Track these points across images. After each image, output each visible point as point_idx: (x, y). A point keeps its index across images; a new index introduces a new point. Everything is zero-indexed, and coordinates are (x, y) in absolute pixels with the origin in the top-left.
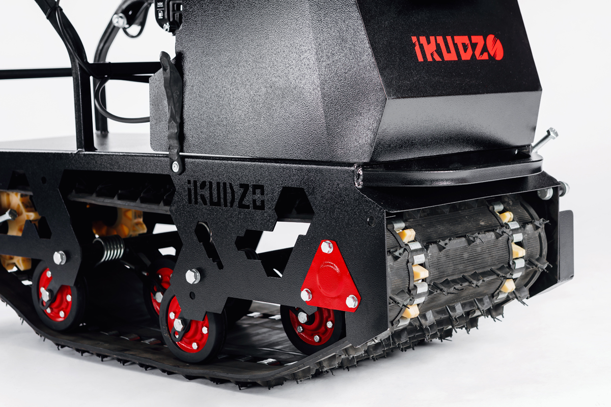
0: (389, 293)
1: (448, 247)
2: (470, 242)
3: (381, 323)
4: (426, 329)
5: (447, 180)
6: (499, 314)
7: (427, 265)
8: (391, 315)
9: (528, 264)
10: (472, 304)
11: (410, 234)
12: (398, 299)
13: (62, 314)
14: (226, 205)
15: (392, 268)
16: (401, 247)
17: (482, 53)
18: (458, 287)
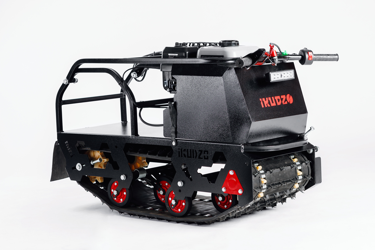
0: (253, 188)
1: (273, 172)
2: (281, 170)
3: (251, 199)
4: (266, 201)
5: (272, 149)
6: (294, 197)
7: (266, 178)
8: (254, 196)
9: (304, 177)
10: (283, 192)
11: (260, 168)
12: (256, 190)
13: (121, 200)
14: (193, 158)
15: (254, 179)
16: (257, 172)
17: (285, 102)
18: (277, 186)
